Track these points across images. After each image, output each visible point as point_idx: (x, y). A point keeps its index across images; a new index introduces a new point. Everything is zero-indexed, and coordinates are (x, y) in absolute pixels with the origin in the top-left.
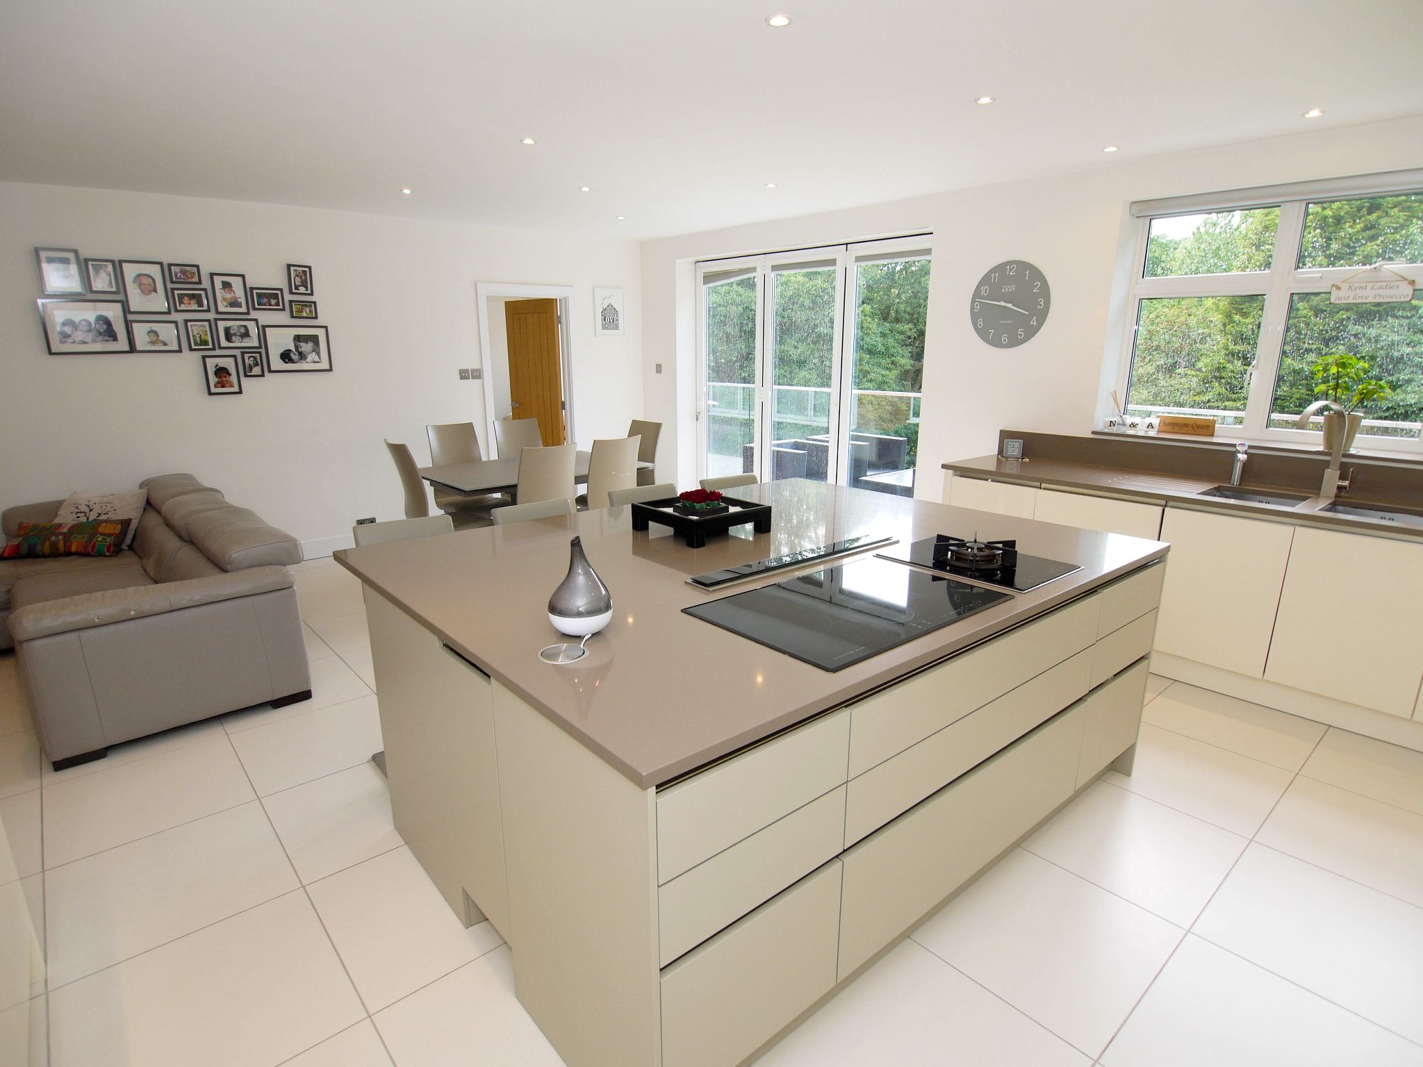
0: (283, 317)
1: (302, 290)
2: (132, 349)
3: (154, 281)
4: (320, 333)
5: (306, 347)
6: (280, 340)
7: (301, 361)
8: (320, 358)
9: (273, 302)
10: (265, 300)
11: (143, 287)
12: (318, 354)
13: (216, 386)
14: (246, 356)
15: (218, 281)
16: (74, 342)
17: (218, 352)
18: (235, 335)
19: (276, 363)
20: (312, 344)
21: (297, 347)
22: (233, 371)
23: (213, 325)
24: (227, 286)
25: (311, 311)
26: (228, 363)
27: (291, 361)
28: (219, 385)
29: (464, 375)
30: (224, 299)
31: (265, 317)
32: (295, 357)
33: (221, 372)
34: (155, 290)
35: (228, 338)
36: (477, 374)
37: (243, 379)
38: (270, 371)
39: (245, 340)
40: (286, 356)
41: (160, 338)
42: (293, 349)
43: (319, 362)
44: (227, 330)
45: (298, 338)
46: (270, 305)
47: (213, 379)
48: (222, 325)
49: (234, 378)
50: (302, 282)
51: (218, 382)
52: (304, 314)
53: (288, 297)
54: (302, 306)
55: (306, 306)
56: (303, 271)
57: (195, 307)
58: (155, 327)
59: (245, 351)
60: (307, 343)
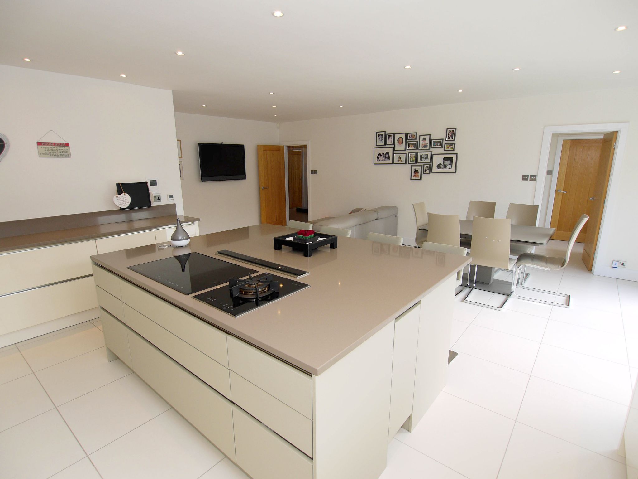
0: (441, 151)
1: (451, 138)
2: (393, 163)
3: (403, 139)
4: (454, 157)
5: (447, 163)
6: (438, 160)
7: (444, 168)
8: (452, 167)
9: (439, 144)
10: (436, 144)
11: (400, 142)
12: (452, 165)
13: (413, 177)
14: (425, 166)
15: (422, 137)
16: (380, 161)
17: (417, 164)
18: (423, 158)
19: (435, 169)
20: (450, 161)
21: (444, 162)
22: (420, 171)
23: (417, 154)
24: (424, 139)
25: (452, 148)
26: (419, 168)
27: (441, 168)
28: (414, 177)
29: (525, 178)
30: (422, 144)
31: (434, 151)
32: (442, 167)
33: (416, 171)
34: (403, 143)
35: (421, 159)
36: (534, 178)
37: (423, 175)
38: (432, 172)
39: (426, 160)
40: (439, 166)
41: (401, 159)
42: (442, 163)
43: (451, 169)
44: (421, 156)
45: (445, 159)
46: (437, 146)
47: (413, 174)
48: (419, 155)
49: (419, 174)
50: (451, 135)
51: (414, 175)
52: (449, 149)
53: (445, 142)
54: (449, 145)
55: (451, 145)
56: (452, 131)
57: (413, 148)
58: (400, 155)
59: (425, 164)
60: (448, 161)
